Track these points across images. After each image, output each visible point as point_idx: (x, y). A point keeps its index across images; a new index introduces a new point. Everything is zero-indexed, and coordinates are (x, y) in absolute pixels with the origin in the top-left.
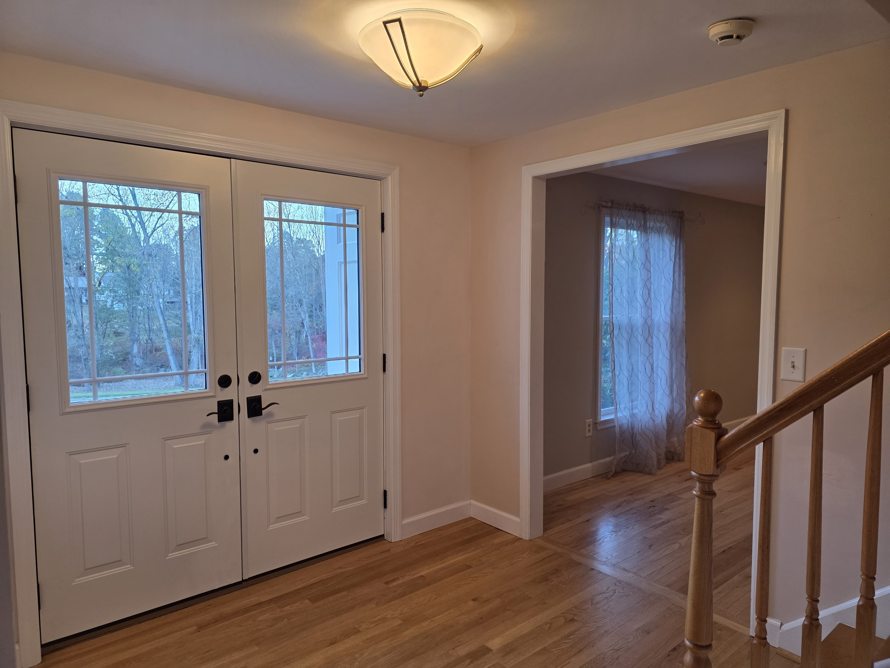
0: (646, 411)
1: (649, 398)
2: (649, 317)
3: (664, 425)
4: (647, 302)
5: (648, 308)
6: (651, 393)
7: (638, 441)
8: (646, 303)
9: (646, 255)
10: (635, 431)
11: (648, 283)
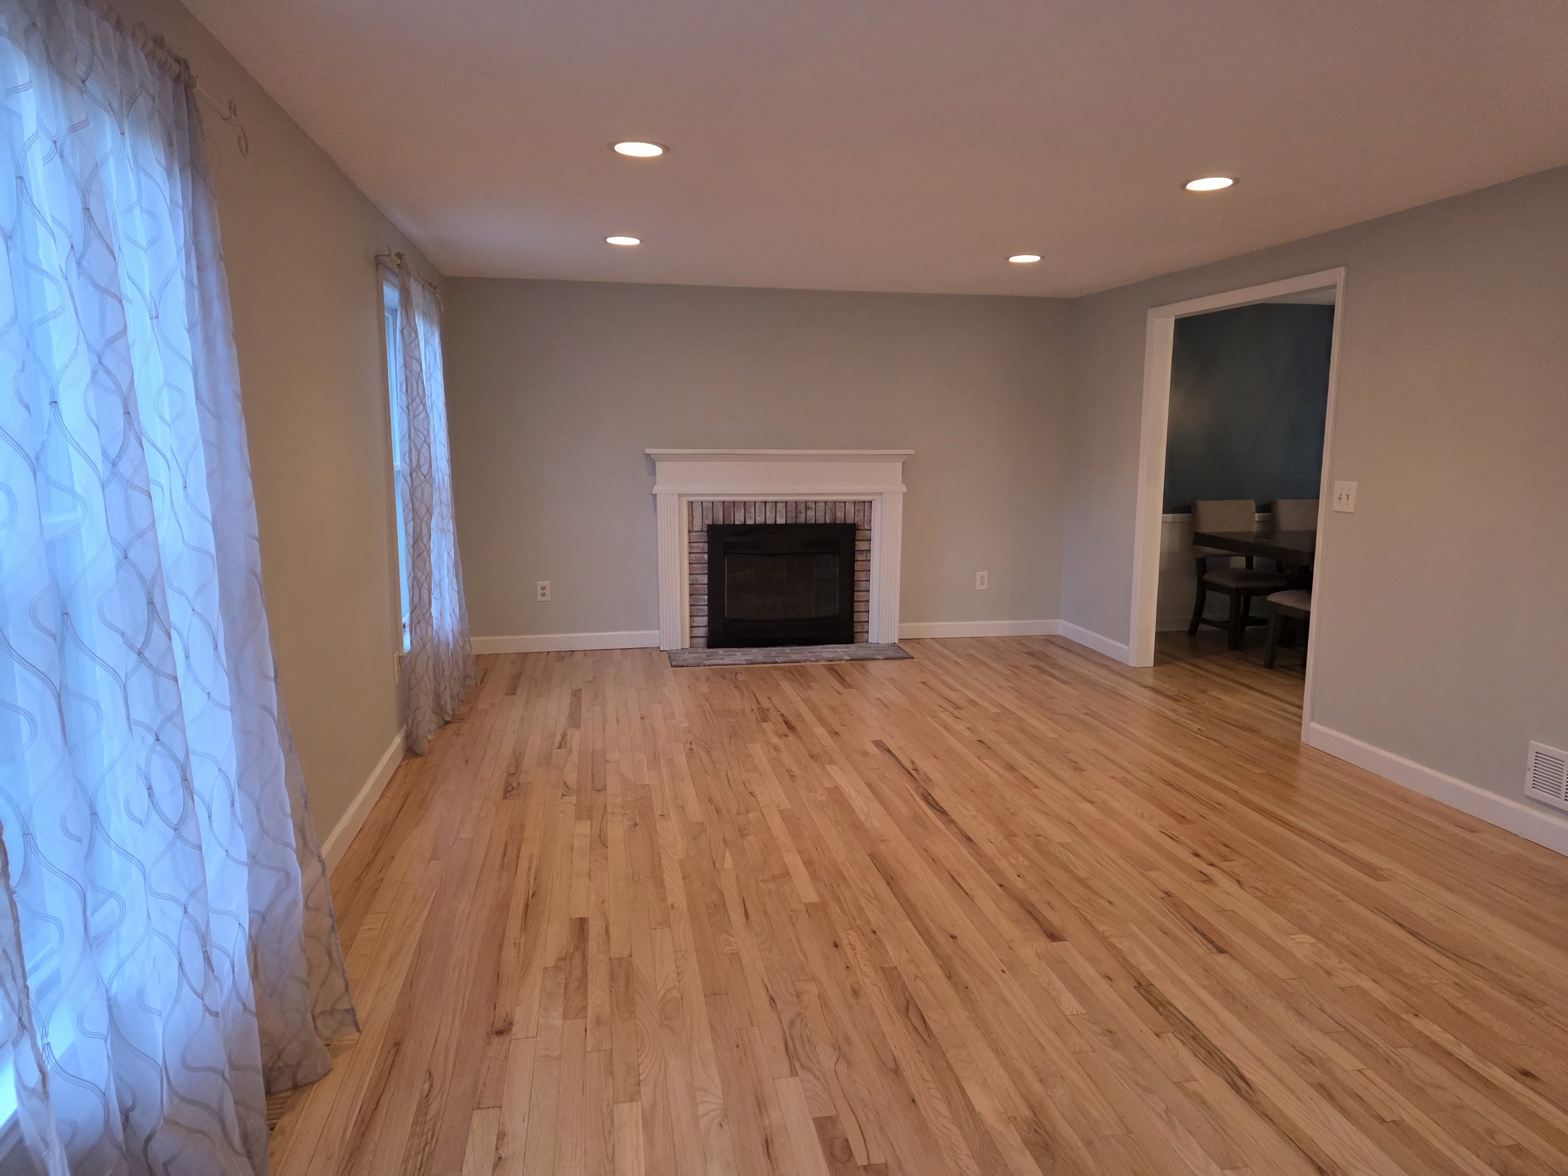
0: (179, 991)
1: (186, 921)
2: (140, 535)
3: (243, 994)
4: (119, 457)
5: (129, 484)
6: (193, 894)
7: (166, 1164)
8: (114, 465)
9: (87, 209)
10: (145, 1121)
11: (109, 359)
